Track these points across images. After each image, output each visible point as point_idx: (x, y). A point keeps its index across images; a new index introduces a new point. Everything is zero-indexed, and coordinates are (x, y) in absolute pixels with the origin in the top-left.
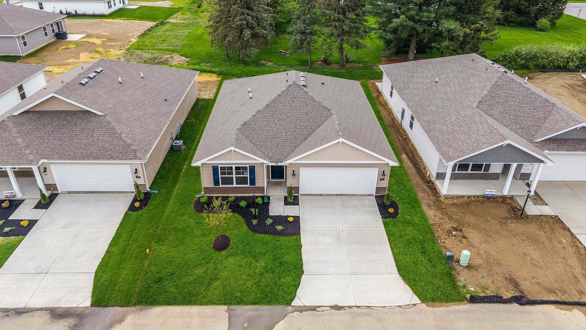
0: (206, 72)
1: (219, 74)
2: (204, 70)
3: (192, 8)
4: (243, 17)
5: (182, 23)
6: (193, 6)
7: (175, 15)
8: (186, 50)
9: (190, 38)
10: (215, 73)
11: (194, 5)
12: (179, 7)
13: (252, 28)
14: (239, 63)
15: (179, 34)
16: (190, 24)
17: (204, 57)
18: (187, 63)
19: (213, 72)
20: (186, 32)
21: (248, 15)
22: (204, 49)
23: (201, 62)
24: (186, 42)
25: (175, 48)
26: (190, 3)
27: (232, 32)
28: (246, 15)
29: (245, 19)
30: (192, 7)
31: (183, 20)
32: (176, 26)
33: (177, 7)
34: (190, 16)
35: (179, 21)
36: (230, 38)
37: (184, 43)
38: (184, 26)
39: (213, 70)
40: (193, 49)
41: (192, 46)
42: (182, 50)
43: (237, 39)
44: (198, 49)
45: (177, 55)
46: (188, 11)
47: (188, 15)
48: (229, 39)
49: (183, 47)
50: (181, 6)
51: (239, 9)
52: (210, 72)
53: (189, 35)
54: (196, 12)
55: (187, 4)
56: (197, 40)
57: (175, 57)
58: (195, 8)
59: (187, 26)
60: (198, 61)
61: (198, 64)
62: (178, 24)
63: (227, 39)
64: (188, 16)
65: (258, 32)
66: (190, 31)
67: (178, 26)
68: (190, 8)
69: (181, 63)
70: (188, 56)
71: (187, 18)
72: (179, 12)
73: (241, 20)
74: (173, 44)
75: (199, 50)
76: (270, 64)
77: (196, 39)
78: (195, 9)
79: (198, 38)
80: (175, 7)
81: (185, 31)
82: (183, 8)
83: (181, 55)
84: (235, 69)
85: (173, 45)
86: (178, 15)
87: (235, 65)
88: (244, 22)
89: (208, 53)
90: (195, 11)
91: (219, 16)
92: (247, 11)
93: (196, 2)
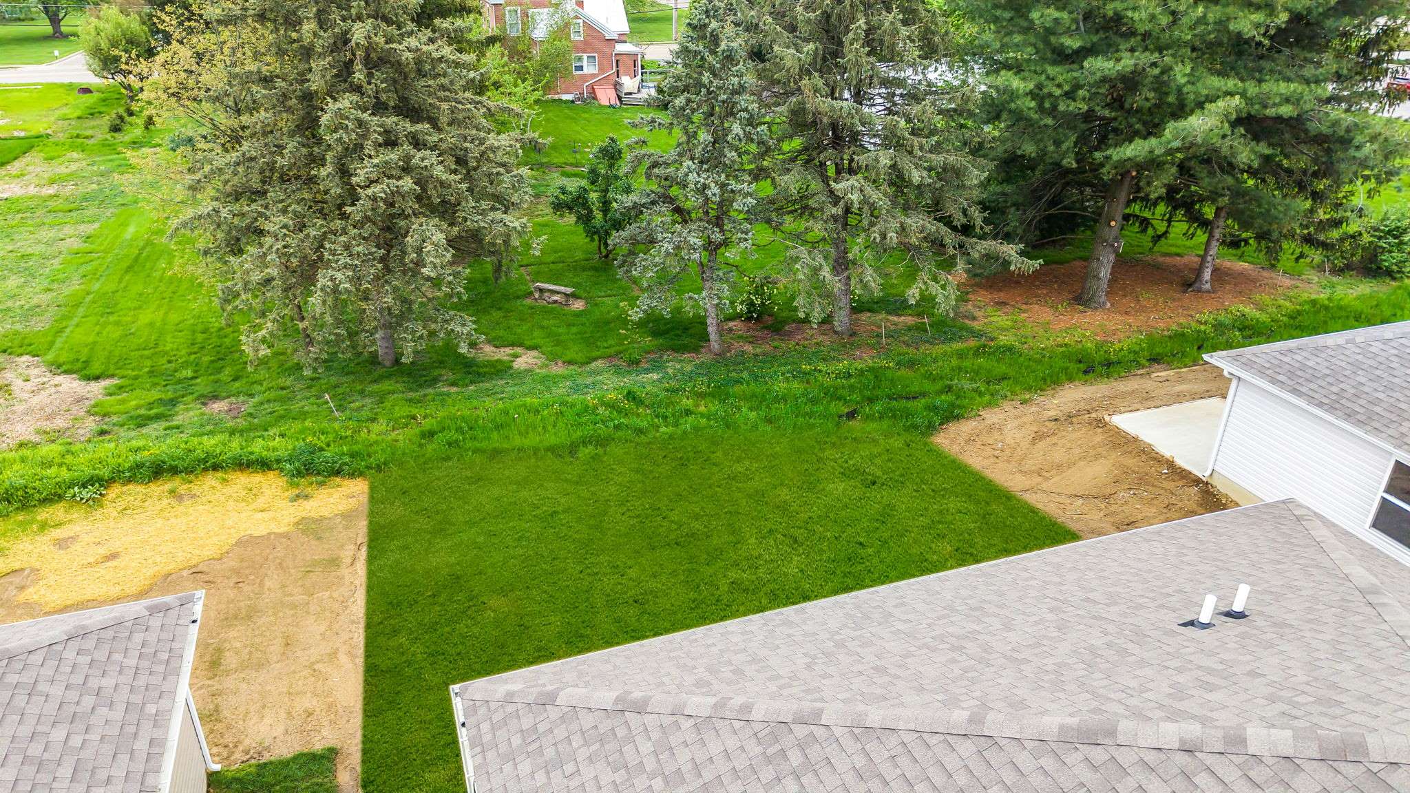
0: (216, 467)
1: (299, 474)
2: (205, 461)
3: (89, 133)
4: (393, 156)
5: (52, 197)
6: (93, 127)
7: (16, 166)
8: (80, 334)
9: (95, 263)
10: (270, 469)
11: (93, 123)
12: (33, 133)
13: (446, 210)
14: (376, 375)
15: (38, 249)
16: (85, 199)
17: (185, 365)
18: (91, 424)
19: (264, 465)
20: (71, 236)
21: (418, 144)
22: (174, 317)
23: (173, 402)
24: (75, 286)
25: (18, 327)
26: (79, 118)
27: (343, 239)
28: (407, 147)
29: (406, 169)
30: (86, 128)
31: (52, 182)
32: (18, 212)
33: (22, 134)
34: (84, 163)
35: (32, 190)
36: (339, 276)
37: (67, 291)
38: (61, 207)
39: (258, 447)
40: (117, 323)
41: (109, 307)
42: (61, 331)
43: (377, 278)
44: (145, 317)
45: (34, 371)
46: (73, 148)
47: (74, 162)
48: (332, 279)
49: (64, 318)
50: (40, 128)
51: (365, 116)
52: (243, 464)
53: (87, 247)
54: (110, 147)
55: (66, 122)
56: (129, 269)
57: (18, 384)
58: (103, 134)
59: (74, 207)
60: (155, 394)
61: (158, 417)
62: (32, 204)
63: (323, 280)
64: (74, 167)
65: (479, 230)
66: (90, 229)
67: (32, 210)
68: (78, 136)
69: (60, 423)
70: (96, 368)
71: (71, 174)
72: (34, 153)
73: (386, 172)
74: (10, 304)
75: (151, 324)
76: (525, 360)
77: (125, 265)
78: (101, 137)
79: (136, 259)
80: (16, 134)
81: (69, 230)
82: (48, 136)
83: (57, 368)
84: (373, 420)
85: (9, 309)
86: (33, 164)
87: (362, 393)
88: (407, 183)
89: (200, 337)
90: (104, 145)
91: (252, 159)
92: (407, 126)
93: (100, 113)
